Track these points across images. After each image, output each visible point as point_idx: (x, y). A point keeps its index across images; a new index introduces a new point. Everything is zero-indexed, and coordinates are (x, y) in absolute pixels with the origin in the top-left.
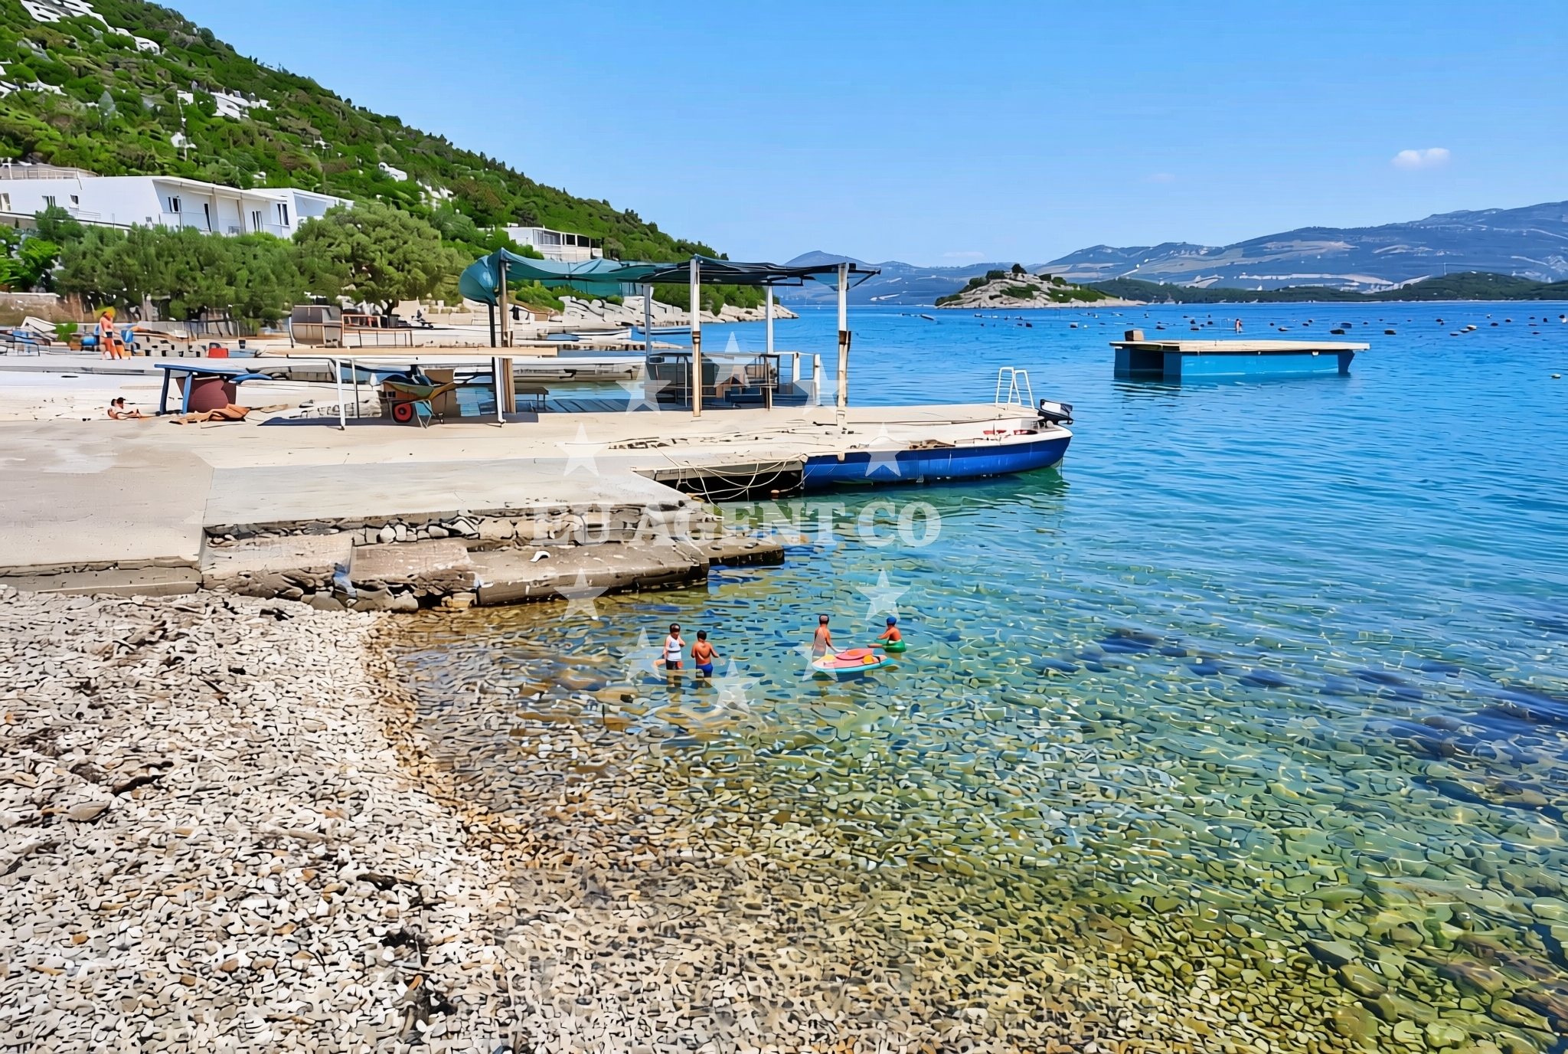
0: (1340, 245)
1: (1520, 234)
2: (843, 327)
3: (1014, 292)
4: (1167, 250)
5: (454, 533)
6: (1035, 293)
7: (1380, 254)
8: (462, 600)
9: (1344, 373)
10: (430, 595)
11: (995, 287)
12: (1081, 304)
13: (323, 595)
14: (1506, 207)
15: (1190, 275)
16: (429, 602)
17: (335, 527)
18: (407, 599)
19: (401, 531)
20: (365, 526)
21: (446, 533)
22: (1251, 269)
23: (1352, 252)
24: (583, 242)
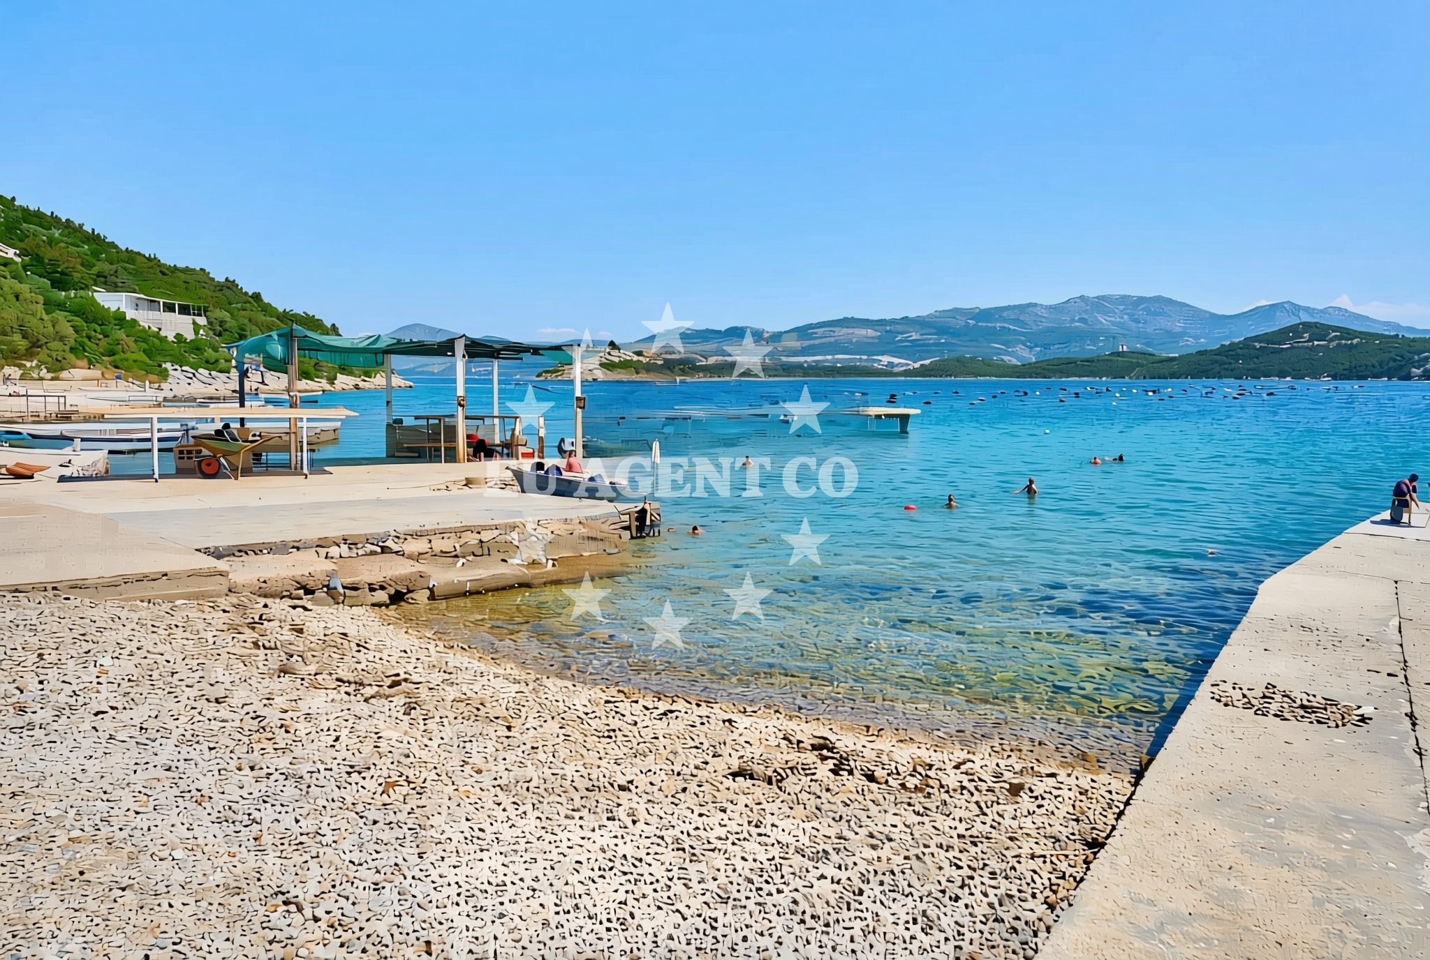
0: (871, 332)
1: (995, 328)
2: (578, 393)
3: (611, 367)
5: (385, 550)
7: (901, 341)
8: (422, 596)
9: (904, 432)
10: (397, 591)
13: (320, 594)
14: (983, 307)
16: (397, 598)
17: (293, 547)
18: (382, 596)
19: (344, 547)
20: (317, 546)
21: (379, 550)
23: (879, 338)
24: (184, 310)
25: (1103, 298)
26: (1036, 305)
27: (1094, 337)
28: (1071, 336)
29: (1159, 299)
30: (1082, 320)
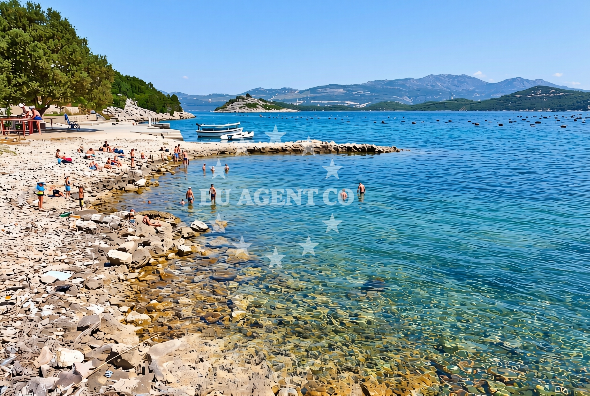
0: (342, 90)
3: (250, 106)
4: (285, 90)
6: (257, 106)
7: (356, 94)
11: (241, 103)
12: (276, 111)
15: (295, 100)
22: (314, 98)
23: (345, 93)
25: (440, 75)
26: (410, 79)
27: (437, 93)
28: (427, 92)
29: (463, 76)
30: (432, 86)
